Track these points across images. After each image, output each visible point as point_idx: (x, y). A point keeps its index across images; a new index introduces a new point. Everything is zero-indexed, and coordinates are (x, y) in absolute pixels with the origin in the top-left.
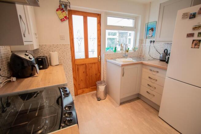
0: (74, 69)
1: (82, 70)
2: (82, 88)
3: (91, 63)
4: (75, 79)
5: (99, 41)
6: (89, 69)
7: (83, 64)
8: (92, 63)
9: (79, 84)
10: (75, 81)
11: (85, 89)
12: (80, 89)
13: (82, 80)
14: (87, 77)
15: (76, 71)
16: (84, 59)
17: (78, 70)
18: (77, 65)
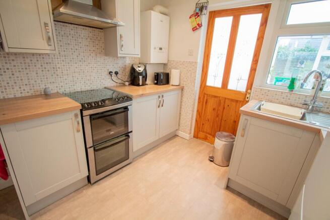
0: (201, 99)
1: (212, 103)
2: (206, 133)
3: (228, 99)
4: (199, 114)
5: (256, 61)
6: (224, 108)
7: (216, 97)
8: (232, 100)
9: (203, 124)
10: (199, 117)
11: (209, 136)
12: (203, 132)
13: (208, 121)
14: (217, 119)
15: (203, 102)
16: (218, 88)
17: (206, 103)
18: (207, 95)
